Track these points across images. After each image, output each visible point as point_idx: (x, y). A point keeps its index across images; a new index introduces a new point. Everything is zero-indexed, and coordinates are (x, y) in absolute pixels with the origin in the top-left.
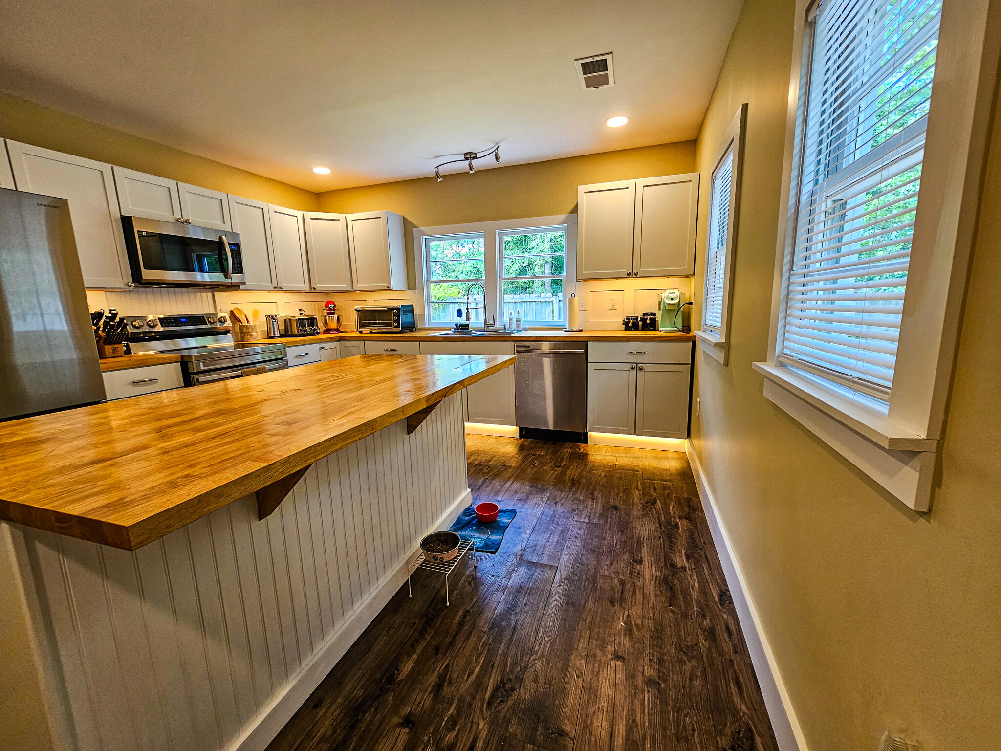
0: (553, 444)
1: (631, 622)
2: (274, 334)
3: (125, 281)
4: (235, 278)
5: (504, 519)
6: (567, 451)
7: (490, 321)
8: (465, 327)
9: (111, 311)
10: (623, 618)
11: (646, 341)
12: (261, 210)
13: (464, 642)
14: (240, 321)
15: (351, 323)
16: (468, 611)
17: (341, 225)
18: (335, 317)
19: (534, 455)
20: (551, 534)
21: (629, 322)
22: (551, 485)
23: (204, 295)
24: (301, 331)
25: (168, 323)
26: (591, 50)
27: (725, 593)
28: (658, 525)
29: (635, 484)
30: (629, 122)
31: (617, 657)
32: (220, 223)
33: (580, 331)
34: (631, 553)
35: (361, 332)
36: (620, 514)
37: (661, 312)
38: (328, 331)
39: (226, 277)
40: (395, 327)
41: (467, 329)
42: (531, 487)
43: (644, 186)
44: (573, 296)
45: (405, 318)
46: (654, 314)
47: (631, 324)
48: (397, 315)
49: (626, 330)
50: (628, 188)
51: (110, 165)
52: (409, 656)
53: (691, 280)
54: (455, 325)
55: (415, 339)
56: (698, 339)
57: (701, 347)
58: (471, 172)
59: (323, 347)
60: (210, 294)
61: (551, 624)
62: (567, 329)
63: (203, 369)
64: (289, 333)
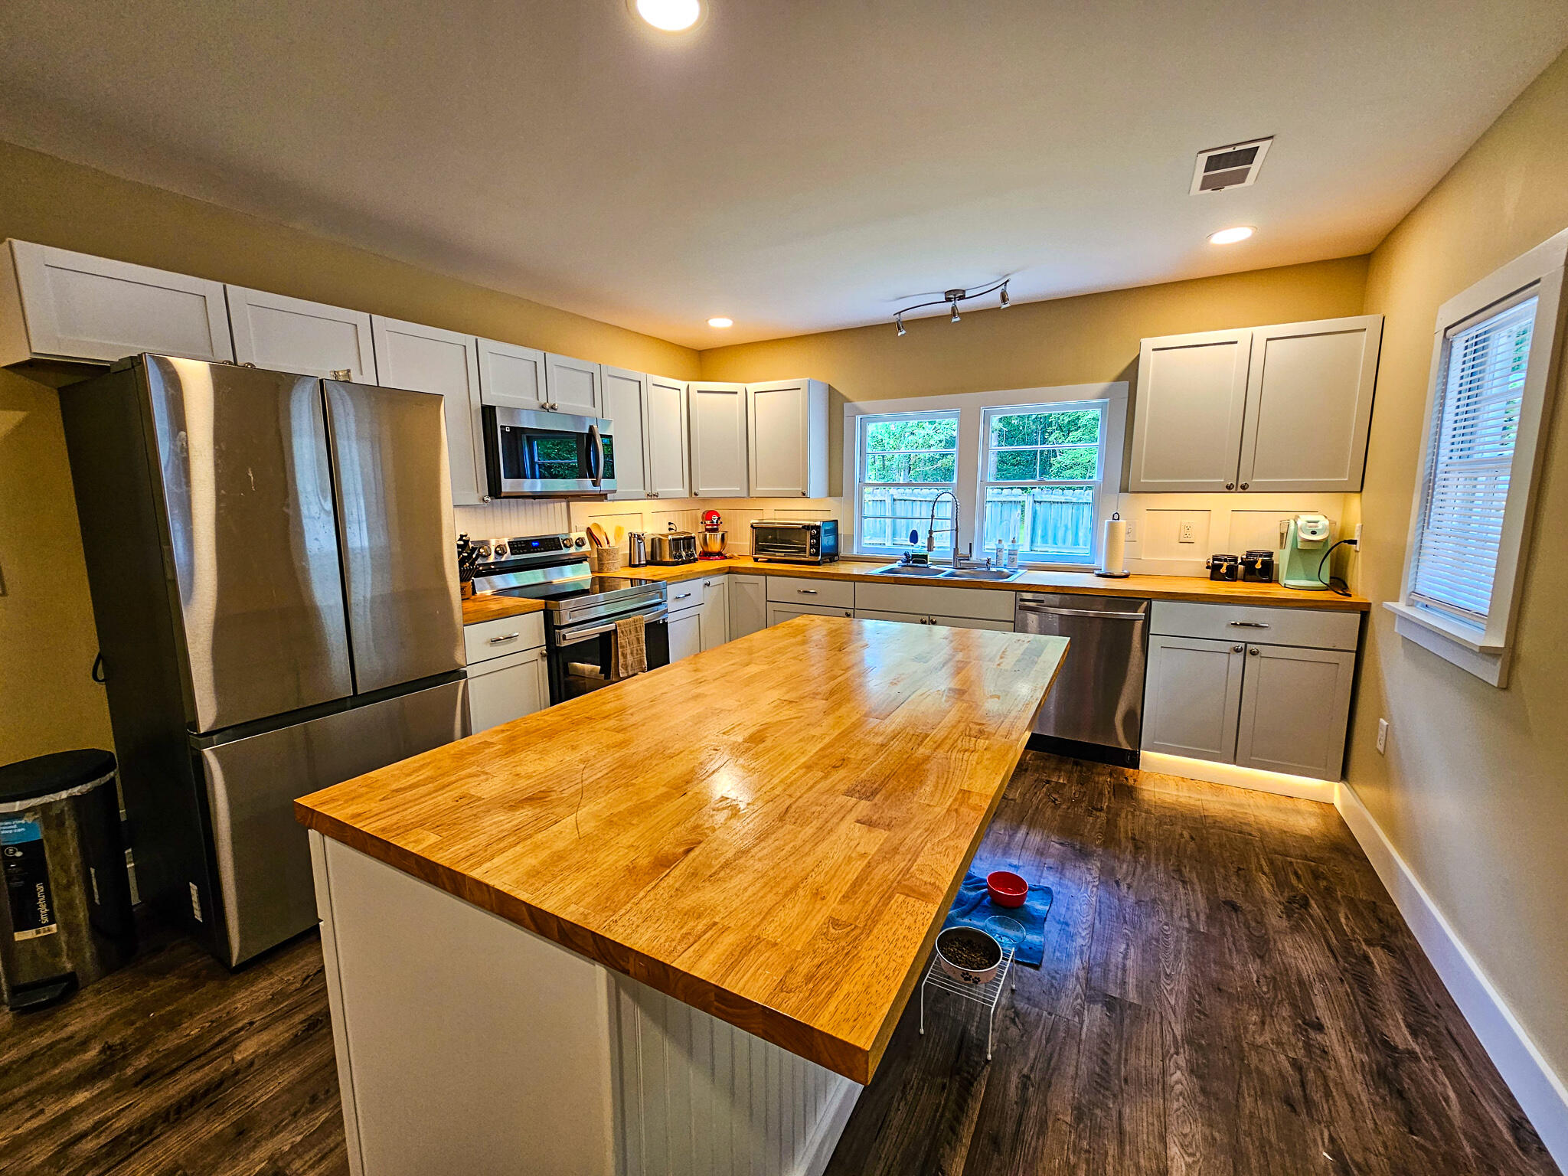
0: (1076, 764)
1: (1342, 1154)
2: (639, 561)
3: (481, 495)
4: (605, 484)
5: (1035, 904)
6: (1104, 779)
7: (964, 550)
8: (921, 559)
9: (462, 536)
10: (1323, 1142)
11: (1268, 606)
12: (638, 383)
13: (1038, 1138)
14: (598, 543)
15: (742, 542)
16: (1028, 1077)
17: (738, 399)
18: (719, 536)
19: (1048, 782)
20: (1128, 945)
21: (1222, 566)
22: (1097, 846)
23: (557, 505)
24: (675, 557)
25: (517, 548)
27: (1521, 1124)
28: (1328, 953)
29: (1254, 860)
30: (1253, 235)
32: (589, 406)
33: (1126, 576)
34: (1294, 1005)
35: (756, 560)
36: (1246, 920)
37: (1287, 551)
38: (707, 555)
39: (594, 484)
40: (811, 555)
41: (924, 563)
42: (1061, 844)
43: (1268, 340)
44: (1116, 517)
45: (826, 541)
46: (1270, 554)
47: (1221, 569)
48: (817, 537)
49: (1212, 578)
50: (1236, 342)
51: (474, 337)
52: (953, 1149)
53: (1355, 501)
54: (905, 554)
55: (848, 578)
56: (1374, 612)
57: (1396, 630)
58: (954, 320)
59: (708, 585)
60: (564, 504)
61: (1187, 1130)
62: (1103, 572)
63: (571, 621)
64: (658, 559)
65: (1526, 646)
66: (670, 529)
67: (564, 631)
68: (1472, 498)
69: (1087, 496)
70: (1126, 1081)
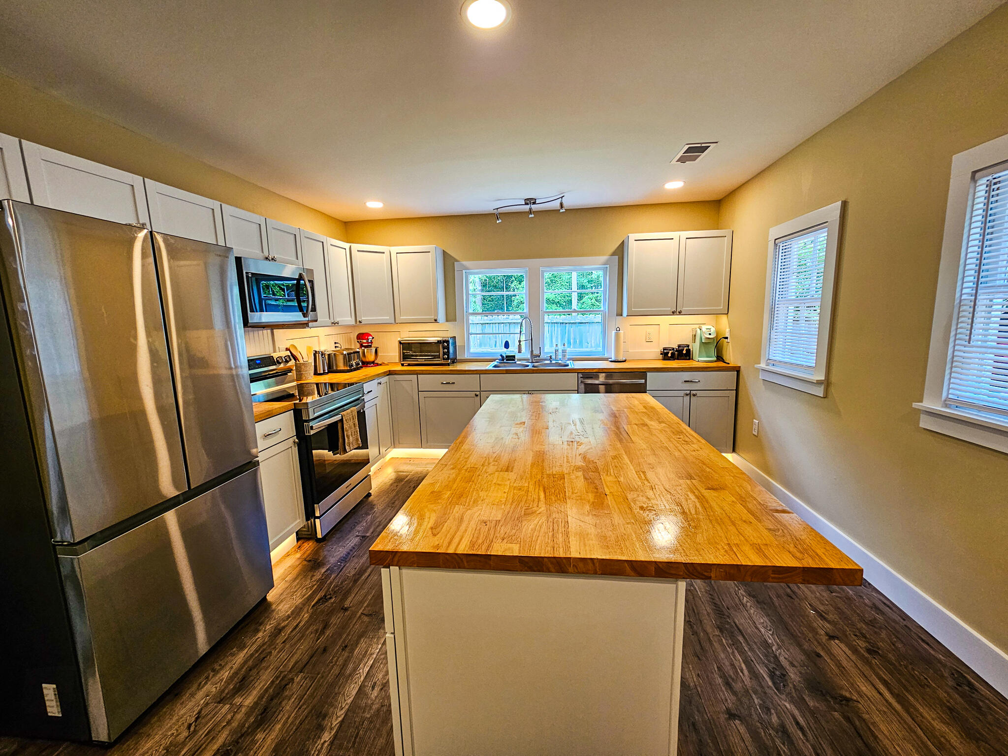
1: (817, 609)
2: (324, 370)
4: (311, 316)
7: (536, 352)
8: (511, 358)
10: (809, 607)
11: (699, 371)
12: (322, 244)
14: (297, 359)
17: (386, 257)
18: (373, 350)
21: (669, 352)
24: (347, 366)
30: (683, 187)
31: (832, 637)
32: (294, 259)
35: (403, 365)
37: (697, 344)
38: (366, 364)
39: (305, 315)
40: (444, 359)
41: (514, 360)
43: (687, 238)
44: (618, 329)
45: (451, 350)
46: (688, 346)
47: (666, 355)
48: (448, 347)
49: (664, 359)
50: (672, 239)
51: (220, 203)
54: (501, 356)
55: (475, 372)
56: (742, 369)
57: (760, 377)
58: (530, 216)
59: (380, 384)
61: (762, 621)
62: (613, 359)
63: (316, 415)
64: (335, 368)
65: (834, 379)
66: (336, 347)
67: (311, 424)
69: (598, 318)
70: (728, 608)
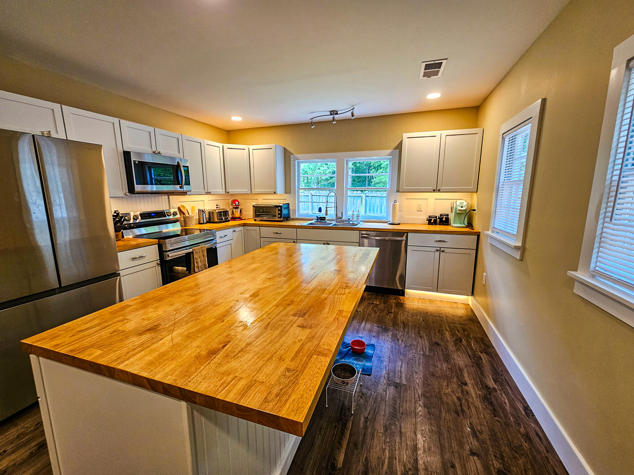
0: (383, 296)
1: (474, 428)
2: (203, 221)
3: (124, 192)
4: (186, 188)
5: (369, 351)
6: (392, 301)
7: (339, 215)
8: (323, 219)
9: (115, 211)
10: (468, 425)
11: (447, 234)
12: (200, 144)
13: (371, 440)
14: (184, 214)
15: (249, 213)
16: (367, 418)
17: (246, 152)
18: (239, 210)
19: (373, 304)
20: (402, 363)
21: (432, 219)
22: (391, 326)
23: (163, 197)
24: (220, 220)
25: (144, 216)
26: (433, 57)
27: (527, 408)
28: (468, 357)
29: (444, 326)
30: (441, 96)
31: (473, 453)
32: (177, 153)
33: (399, 224)
34: (458, 378)
35: (255, 220)
36: (442, 349)
37: (453, 214)
38: (234, 219)
39: (181, 188)
40: (278, 218)
41: (325, 220)
42: (378, 327)
43: (446, 136)
44: (395, 202)
45: (285, 212)
46: (448, 215)
47: (432, 221)
48: (281, 210)
49: (429, 224)
50: (436, 136)
51: (118, 119)
52: (340, 450)
53: (475, 195)
54: (317, 217)
55: (294, 227)
56: (481, 234)
57: (488, 241)
58: (334, 123)
59: (235, 231)
60: (167, 197)
61: (423, 428)
62: (391, 223)
63: (171, 248)
64: (212, 220)
65: (528, 246)
66: (217, 208)
67: (168, 253)
68: (511, 194)
69: (385, 194)
70: (402, 414)
